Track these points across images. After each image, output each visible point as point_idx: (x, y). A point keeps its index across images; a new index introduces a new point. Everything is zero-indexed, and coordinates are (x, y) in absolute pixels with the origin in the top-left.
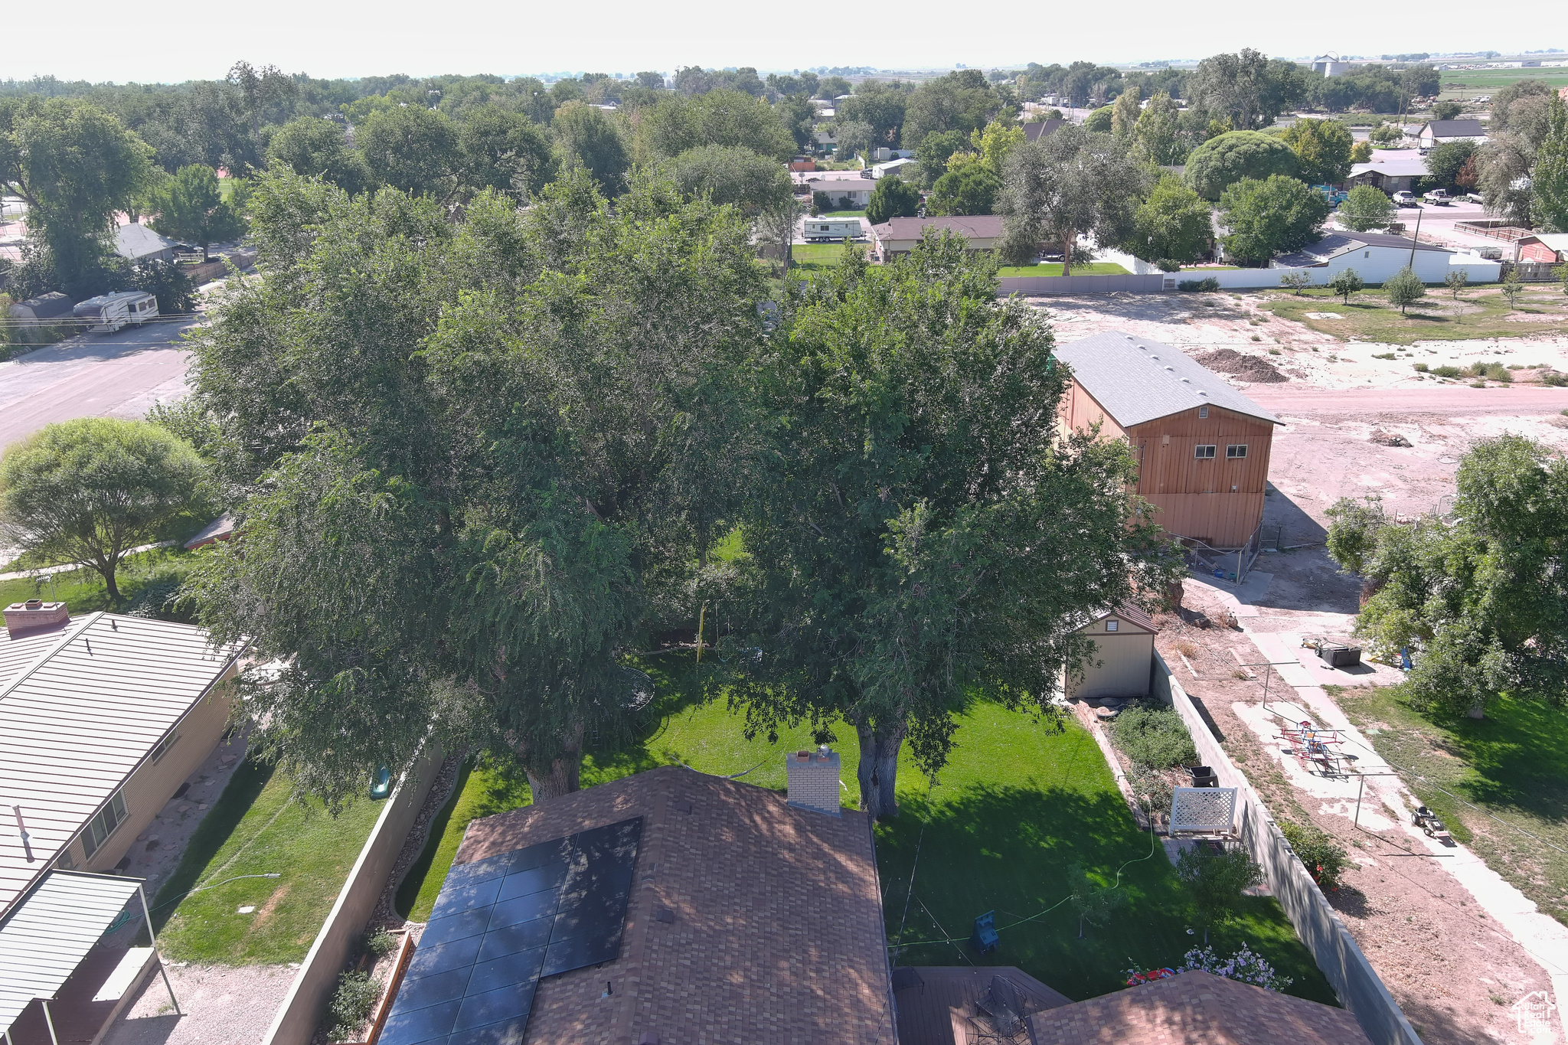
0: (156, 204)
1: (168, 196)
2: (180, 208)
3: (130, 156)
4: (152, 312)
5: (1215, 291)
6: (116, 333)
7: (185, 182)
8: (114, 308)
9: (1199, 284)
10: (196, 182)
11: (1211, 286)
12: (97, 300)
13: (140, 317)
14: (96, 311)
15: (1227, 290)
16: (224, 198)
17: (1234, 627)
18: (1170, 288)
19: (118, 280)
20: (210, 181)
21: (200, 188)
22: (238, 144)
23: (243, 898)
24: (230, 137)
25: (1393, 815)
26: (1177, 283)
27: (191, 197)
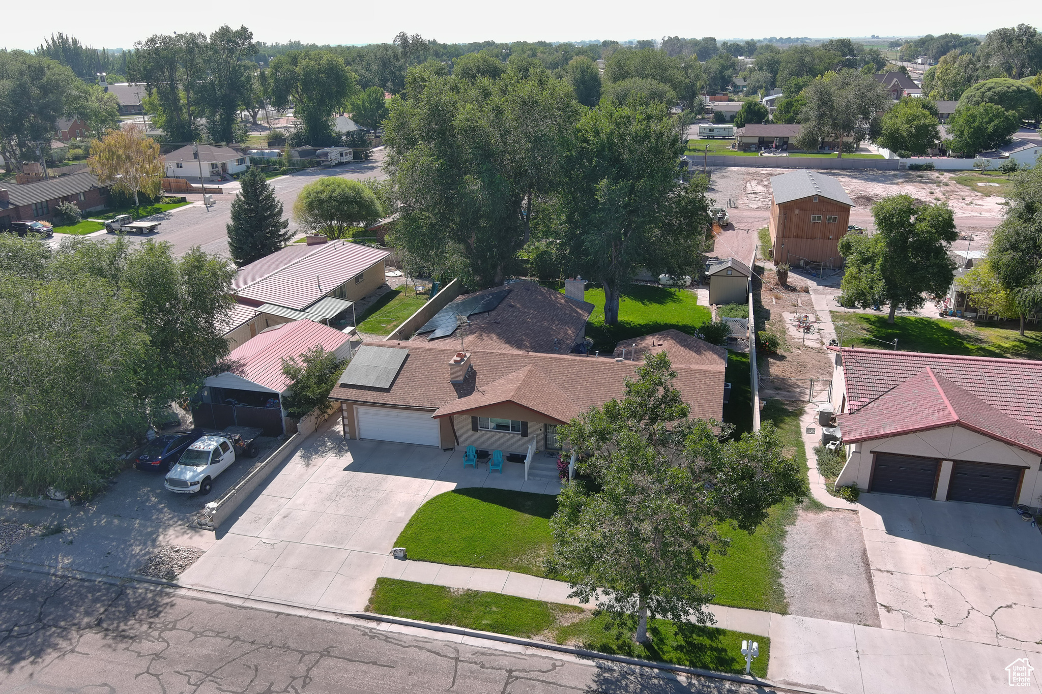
0: (355, 107)
1: (360, 103)
2: (365, 109)
3: (347, 79)
4: (350, 158)
5: (930, 170)
6: (334, 166)
7: (369, 95)
8: (334, 153)
9: (921, 166)
10: (374, 95)
11: (929, 168)
12: (326, 149)
13: (345, 159)
14: (326, 154)
15: (937, 170)
16: (386, 106)
17: (807, 291)
18: (903, 168)
19: (335, 141)
20: (381, 96)
21: (376, 99)
22: (396, 77)
23: (383, 323)
24: (392, 73)
25: (823, 344)
26: (908, 165)
27: (371, 103)
